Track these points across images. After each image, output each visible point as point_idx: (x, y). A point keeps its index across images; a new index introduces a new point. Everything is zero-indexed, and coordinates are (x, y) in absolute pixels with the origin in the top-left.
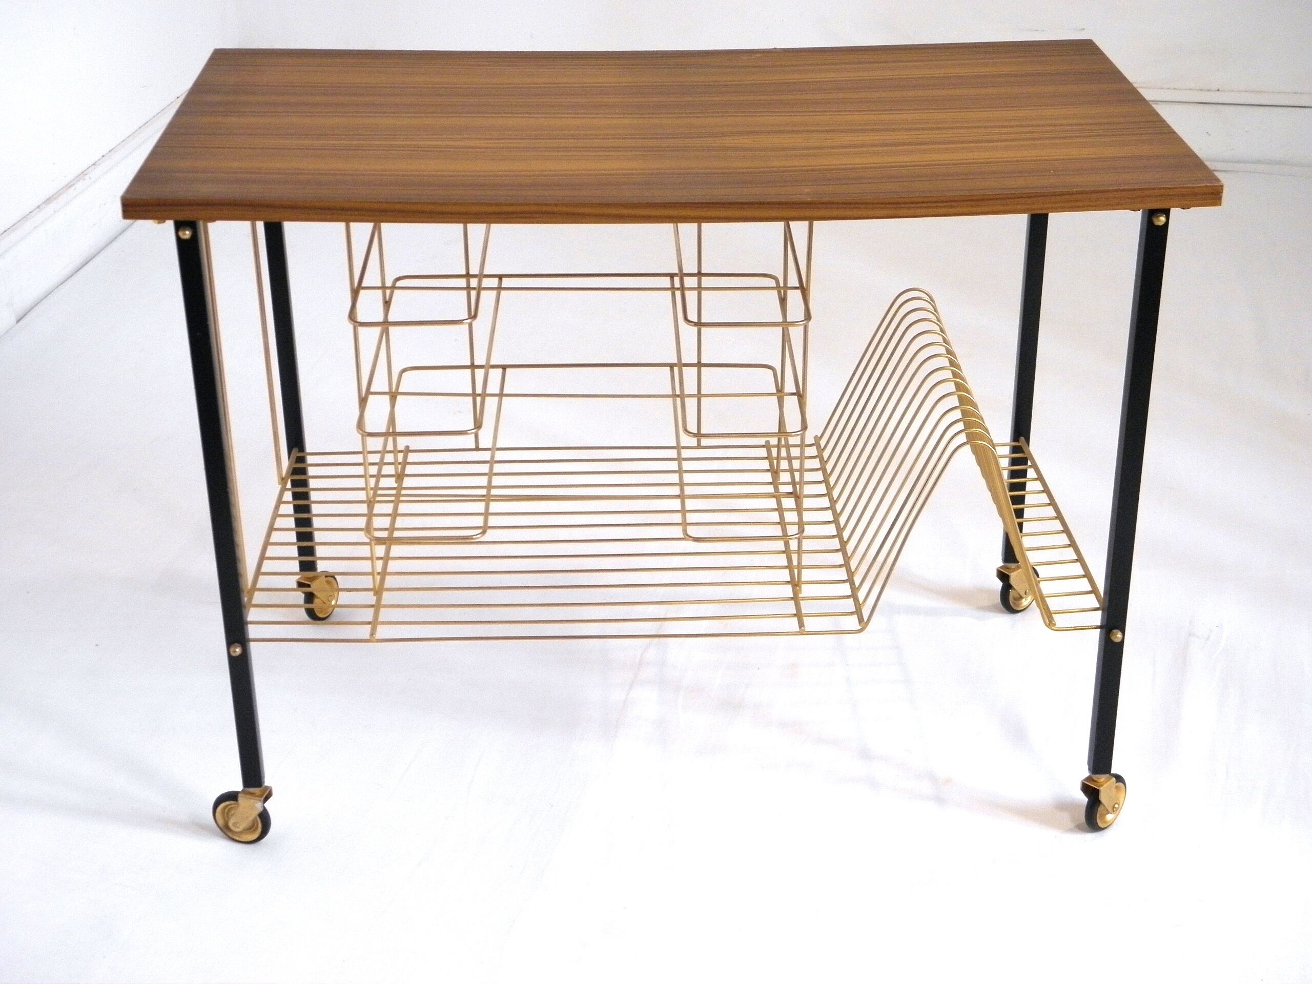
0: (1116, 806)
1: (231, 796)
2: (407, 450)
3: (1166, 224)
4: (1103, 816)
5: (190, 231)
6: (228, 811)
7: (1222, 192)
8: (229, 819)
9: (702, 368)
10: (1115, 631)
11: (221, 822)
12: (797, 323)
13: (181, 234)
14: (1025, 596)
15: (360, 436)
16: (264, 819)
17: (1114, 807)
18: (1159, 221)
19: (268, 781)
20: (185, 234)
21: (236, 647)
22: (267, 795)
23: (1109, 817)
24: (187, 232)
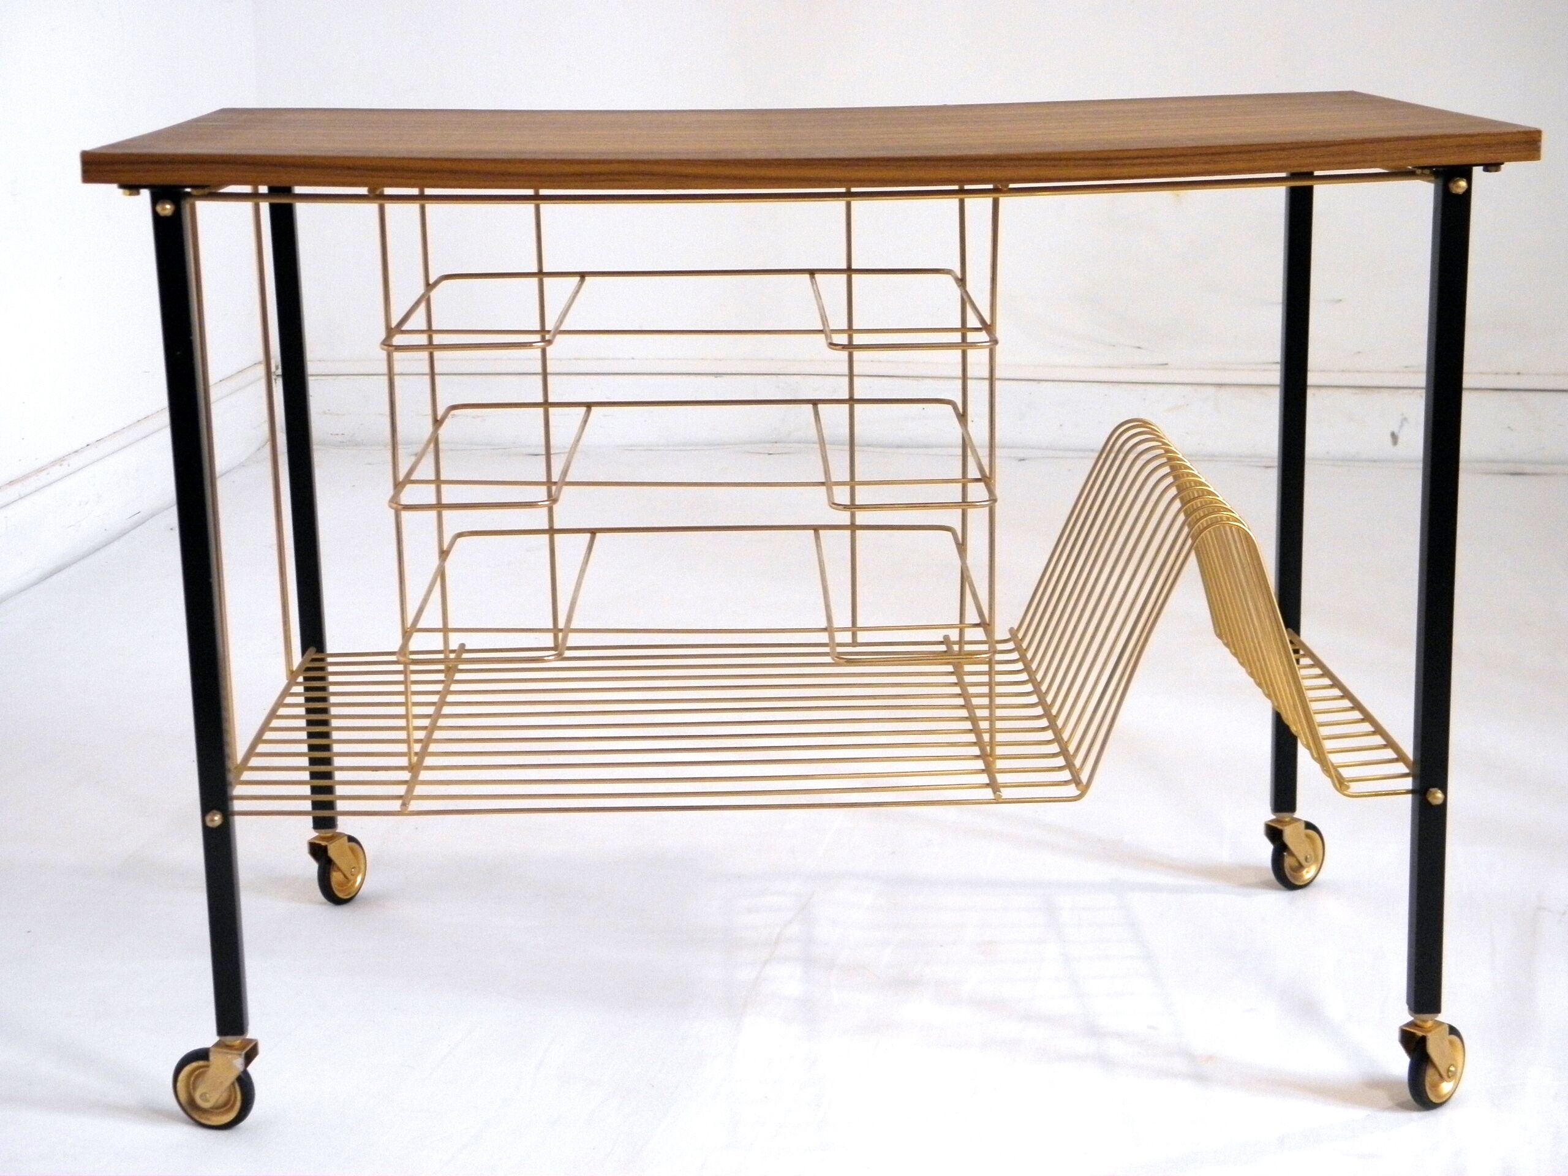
0: (1452, 1069)
1: (201, 1055)
2: (462, 648)
3: (1468, 192)
4: (1435, 1086)
5: (169, 204)
6: (195, 1080)
7: (1540, 141)
8: (195, 1088)
9: (857, 531)
10: (1433, 790)
11: (183, 1096)
12: (979, 344)
13: (159, 208)
14: (1306, 864)
15: (392, 512)
16: (245, 1085)
17: (1448, 1071)
18: (1458, 187)
19: (253, 1031)
20: (164, 209)
21: (215, 815)
22: (251, 1054)
23: (1446, 1087)
24: (168, 206)
